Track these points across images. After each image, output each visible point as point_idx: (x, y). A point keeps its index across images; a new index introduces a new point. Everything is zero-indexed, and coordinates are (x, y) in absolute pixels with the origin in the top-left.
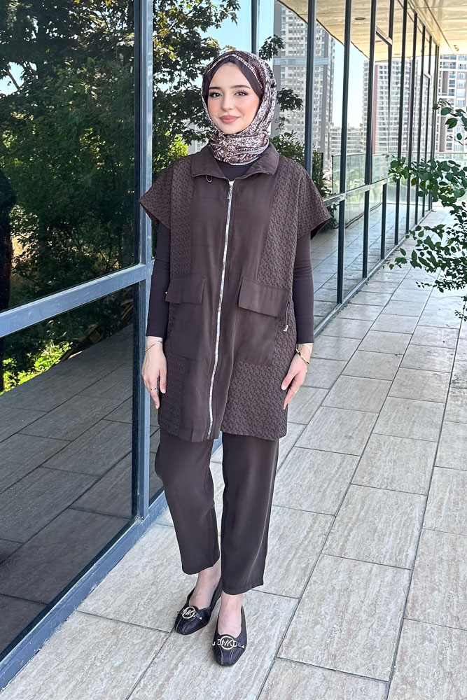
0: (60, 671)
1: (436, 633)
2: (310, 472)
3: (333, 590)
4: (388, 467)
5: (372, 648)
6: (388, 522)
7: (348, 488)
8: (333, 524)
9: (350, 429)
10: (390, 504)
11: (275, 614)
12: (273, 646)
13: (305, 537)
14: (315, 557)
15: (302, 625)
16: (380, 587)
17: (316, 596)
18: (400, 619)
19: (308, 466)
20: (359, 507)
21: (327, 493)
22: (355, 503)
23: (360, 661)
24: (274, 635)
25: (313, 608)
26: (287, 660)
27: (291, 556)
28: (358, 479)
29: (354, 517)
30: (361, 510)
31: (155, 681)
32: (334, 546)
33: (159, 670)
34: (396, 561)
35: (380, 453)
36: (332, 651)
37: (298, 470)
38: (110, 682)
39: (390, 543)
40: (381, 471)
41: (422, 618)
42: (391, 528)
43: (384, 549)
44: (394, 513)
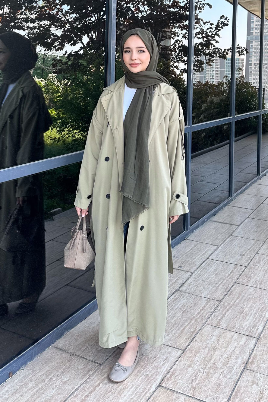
0: (31, 381)
1: (262, 379)
2: (213, 274)
3: (206, 346)
4: (261, 274)
5: (219, 386)
6: (252, 308)
7: (233, 285)
8: (217, 306)
9: (244, 250)
10: (256, 296)
11: (166, 359)
12: (160, 378)
13: (199, 313)
14: (201, 326)
15: (181, 367)
16: (235, 347)
17: (195, 350)
18: (242, 369)
19: (213, 270)
20: (236, 297)
21: (220, 287)
22: (235, 295)
23: (210, 393)
24: (162, 371)
25: (191, 357)
26: (165, 388)
27: (186, 324)
28: (241, 280)
29: (232, 303)
30: (237, 299)
31: (84, 393)
32: (214, 320)
33: (88, 386)
34: (250, 332)
35: (259, 265)
36: (194, 384)
37: (206, 273)
38: (57, 391)
39: (249, 321)
40: (256, 276)
41: (256, 370)
42: (253, 311)
43: (245, 324)
44: (257, 303)
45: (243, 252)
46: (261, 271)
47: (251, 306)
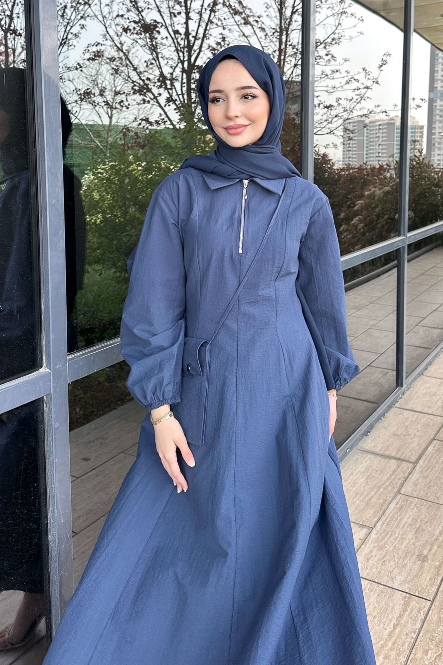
45: (424, 546)
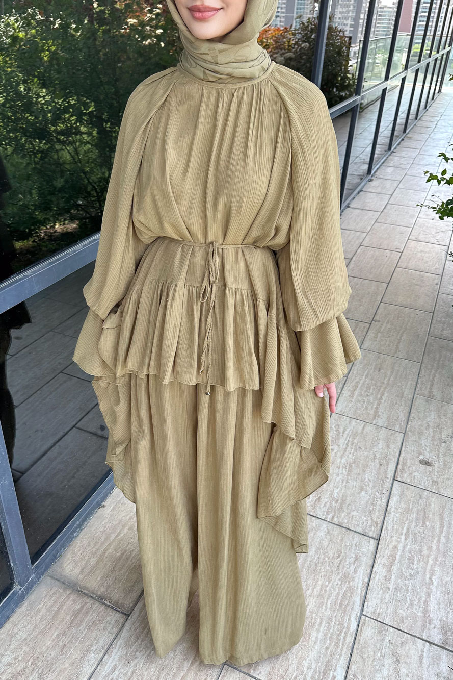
6: (323, 596)
10: (331, 554)
39: (317, 648)
43: (307, 659)
44: (333, 577)
46: (341, 468)
47: (321, 589)
